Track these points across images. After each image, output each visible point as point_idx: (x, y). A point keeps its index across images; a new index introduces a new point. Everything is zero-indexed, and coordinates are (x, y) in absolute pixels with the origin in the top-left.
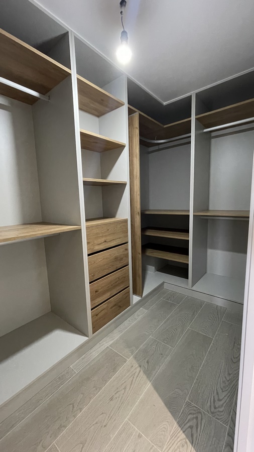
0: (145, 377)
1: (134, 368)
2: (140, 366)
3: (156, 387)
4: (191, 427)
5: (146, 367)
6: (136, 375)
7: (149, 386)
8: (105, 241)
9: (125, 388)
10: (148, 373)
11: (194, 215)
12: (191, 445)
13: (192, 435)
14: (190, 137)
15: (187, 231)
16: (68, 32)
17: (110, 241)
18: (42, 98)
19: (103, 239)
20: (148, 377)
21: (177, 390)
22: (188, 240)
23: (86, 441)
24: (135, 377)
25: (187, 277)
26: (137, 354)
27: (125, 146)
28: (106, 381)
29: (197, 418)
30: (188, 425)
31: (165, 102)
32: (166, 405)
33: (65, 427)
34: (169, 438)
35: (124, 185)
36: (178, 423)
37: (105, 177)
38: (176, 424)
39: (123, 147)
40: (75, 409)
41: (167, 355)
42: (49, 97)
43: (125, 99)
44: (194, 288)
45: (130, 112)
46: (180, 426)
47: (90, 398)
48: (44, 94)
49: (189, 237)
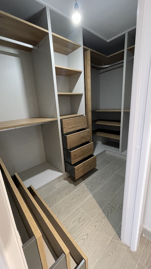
0: (89, 192)
1: (84, 188)
2: (88, 188)
3: (94, 196)
4: (108, 212)
5: (91, 188)
6: (85, 191)
7: (91, 195)
8: (73, 127)
9: (79, 196)
10: (91, 191)
11: (124, 112)
12: (106, 219)
13: (108, 215)
14: (123, 62)
15: (120, 121)
16: (46, 7)
17: (76, 127)
18: (35, 48)
19: (72, 126)
20: (91, 192)
21: (104, 198)
22: (120, 127)
23: (60, 212)
24: (85, 192)
25: (119, 148)
26: (87, 182)
27: (82, 72)
28: (71, 192)
29: (112, 209)
30: (107, 211)
31: (108, 40)
32: (98, 203)
33: (52, 206)
34: (97, 215)
35: (81, 95)
36: (102, 210)
37: (71, 91)
38: (101, 211)
39: (80, 73)
40: (56, 200)
41: (102, 184)
42: (38, 47)
43: (81, 43)
44: (122, 153)
45: (85, 50)
46: (103, 211)
47: (63, 198)
48: (35, 46)
49: (120, 125)
